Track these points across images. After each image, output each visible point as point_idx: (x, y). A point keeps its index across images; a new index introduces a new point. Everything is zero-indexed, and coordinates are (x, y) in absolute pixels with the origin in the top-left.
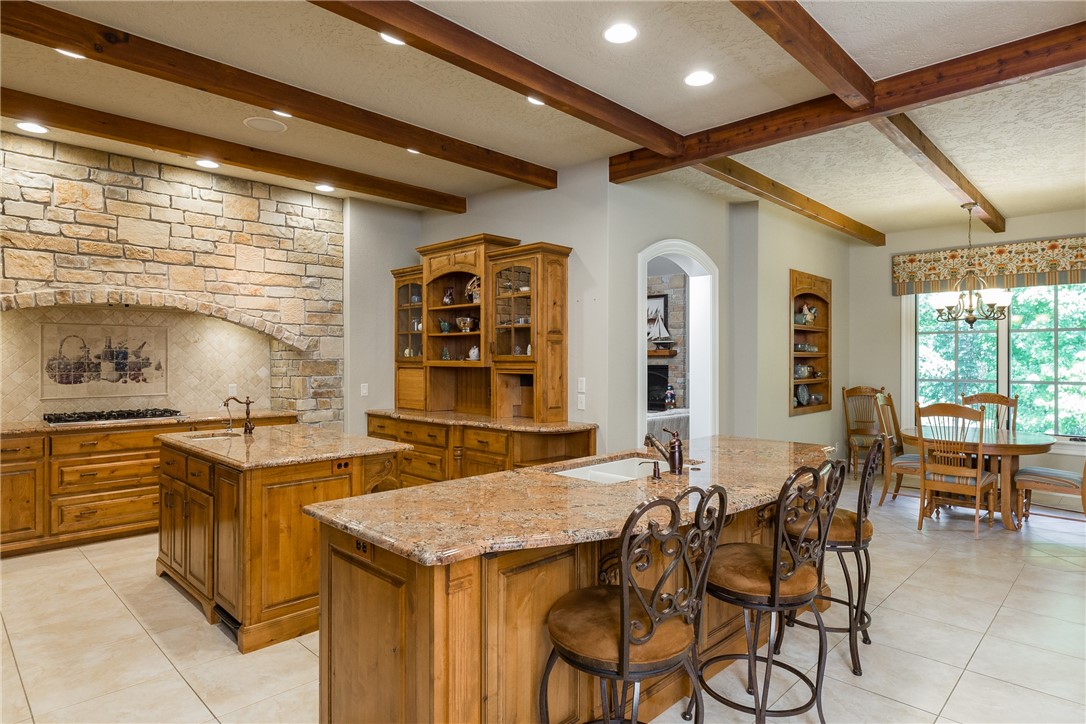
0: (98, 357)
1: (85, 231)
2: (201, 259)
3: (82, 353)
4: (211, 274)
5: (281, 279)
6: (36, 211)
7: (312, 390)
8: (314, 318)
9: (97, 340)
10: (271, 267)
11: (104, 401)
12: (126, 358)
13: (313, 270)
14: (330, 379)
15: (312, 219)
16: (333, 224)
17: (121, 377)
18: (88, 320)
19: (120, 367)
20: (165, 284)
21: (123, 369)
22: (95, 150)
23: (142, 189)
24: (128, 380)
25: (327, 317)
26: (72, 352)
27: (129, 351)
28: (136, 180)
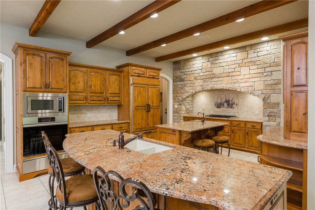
0: (224, 102)
1: (207, 73)
2: (231, 74)
3: (221, 101)
4: (233, 78)
5: (255, 75)
6: (200, 71)
7: (267, 114)
8: (268, 87)
9: (224, 98)
10: (251, 72)
11: (225, 113)
12: (229, 102)
13: (268, 69)
14: (275, 110)
15: (268, 51)
16: (277, 49)
17: (228, 107)
18: (222, 93)
19: (228, 105)
20: (222, 83)
21: (229, 105)
22: (209, 54)
23: (218, 60)
24: (230, 108)
25: (274, 87)
26: (219, 101)
27: (230, 100)
28: (216, 58)
